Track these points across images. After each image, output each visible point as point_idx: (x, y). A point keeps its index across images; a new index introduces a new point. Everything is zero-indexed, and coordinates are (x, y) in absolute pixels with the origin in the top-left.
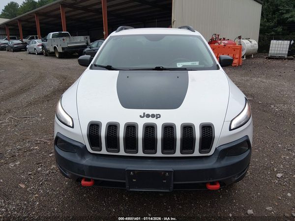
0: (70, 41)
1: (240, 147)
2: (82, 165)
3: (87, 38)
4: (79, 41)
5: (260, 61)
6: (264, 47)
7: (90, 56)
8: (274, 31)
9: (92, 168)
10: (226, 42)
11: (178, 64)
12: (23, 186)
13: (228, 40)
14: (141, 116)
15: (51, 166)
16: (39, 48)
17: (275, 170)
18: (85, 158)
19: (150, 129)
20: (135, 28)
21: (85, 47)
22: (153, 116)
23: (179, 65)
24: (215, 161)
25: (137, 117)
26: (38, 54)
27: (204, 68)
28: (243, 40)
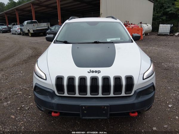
0: (38, 26)
1: (149, 90)
2: (52, 103)
3: (48, 24)
4: (43, 26)
5: (153, 37)
6: (155, 28)
7: (53, 35)
8: (161, 19)
9: (58, 105)
10: (133, 26)
11: (107, 39)
12: (13, 117)
13: (134, 24)
14: (88, 72)
15: (30, 104)
16: (18, 31)
17: (168, 102)
18: (54, 99)
19: (94, 80)
20: (79, 18)
21: (47, 29)
22: (96, 72)
23: (109, 40)
24: (134, 99)
25: (86, 72)
26: (18, 34)
27: (124, 42)
28: (143, 25)
